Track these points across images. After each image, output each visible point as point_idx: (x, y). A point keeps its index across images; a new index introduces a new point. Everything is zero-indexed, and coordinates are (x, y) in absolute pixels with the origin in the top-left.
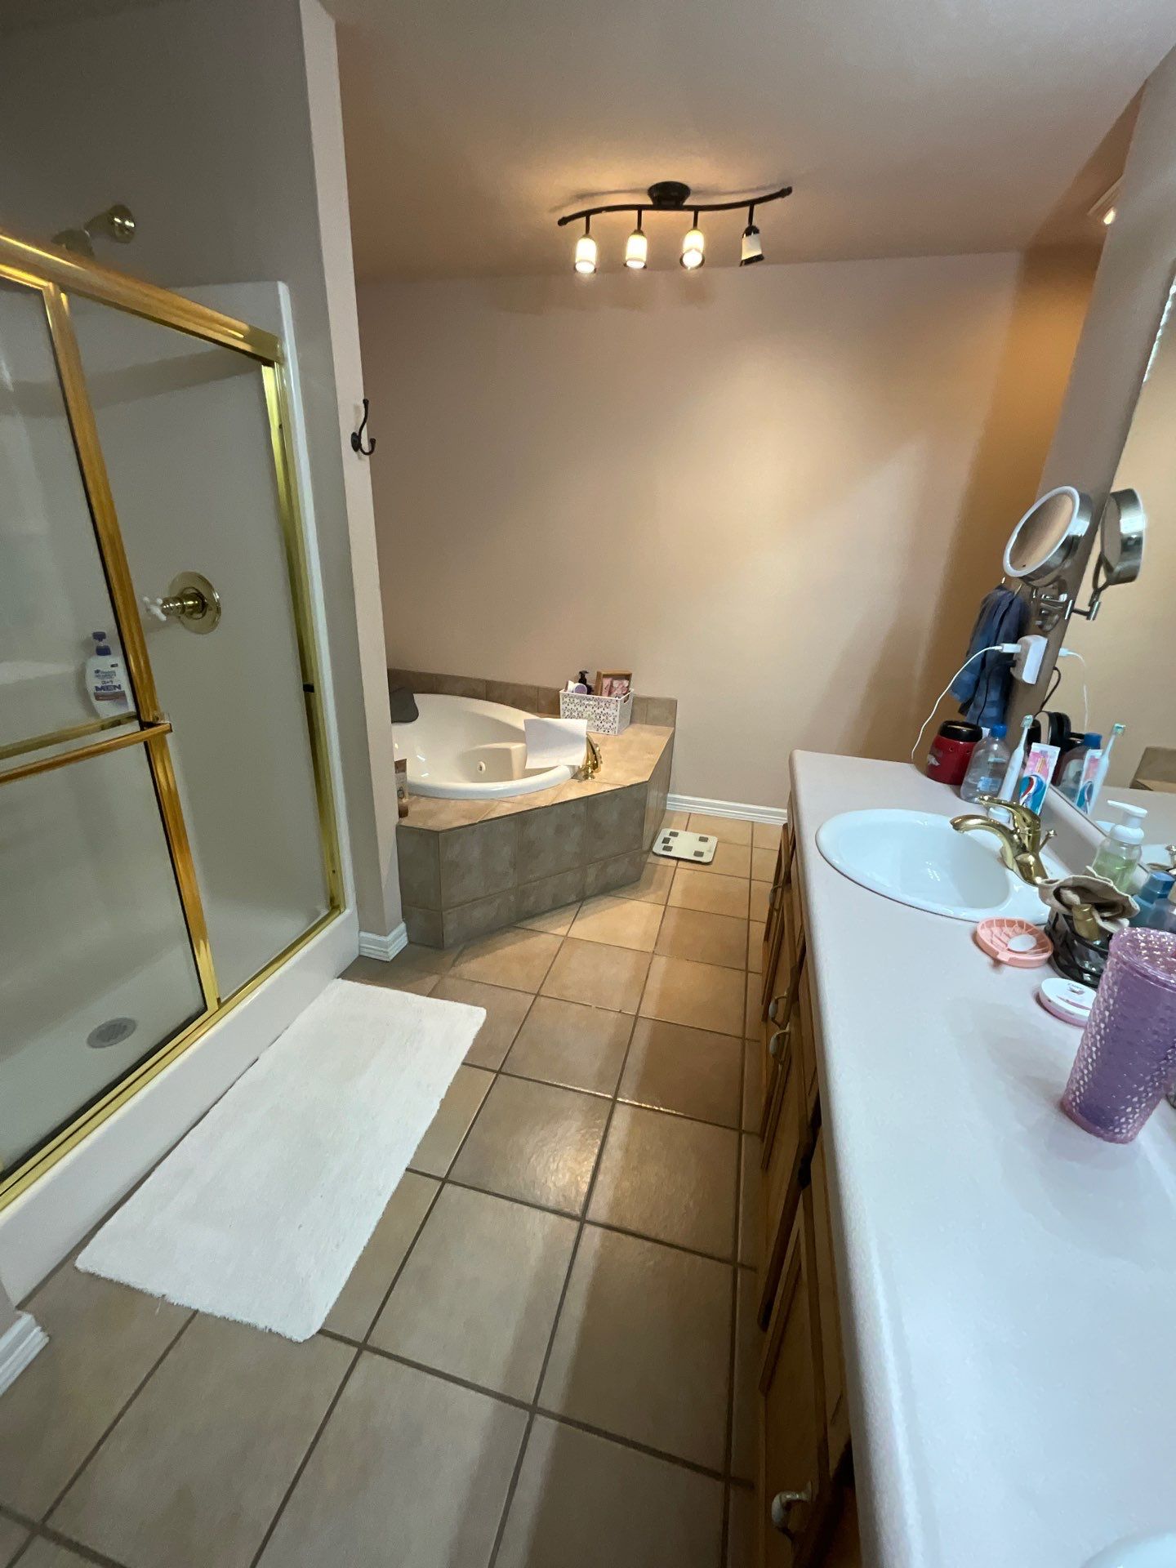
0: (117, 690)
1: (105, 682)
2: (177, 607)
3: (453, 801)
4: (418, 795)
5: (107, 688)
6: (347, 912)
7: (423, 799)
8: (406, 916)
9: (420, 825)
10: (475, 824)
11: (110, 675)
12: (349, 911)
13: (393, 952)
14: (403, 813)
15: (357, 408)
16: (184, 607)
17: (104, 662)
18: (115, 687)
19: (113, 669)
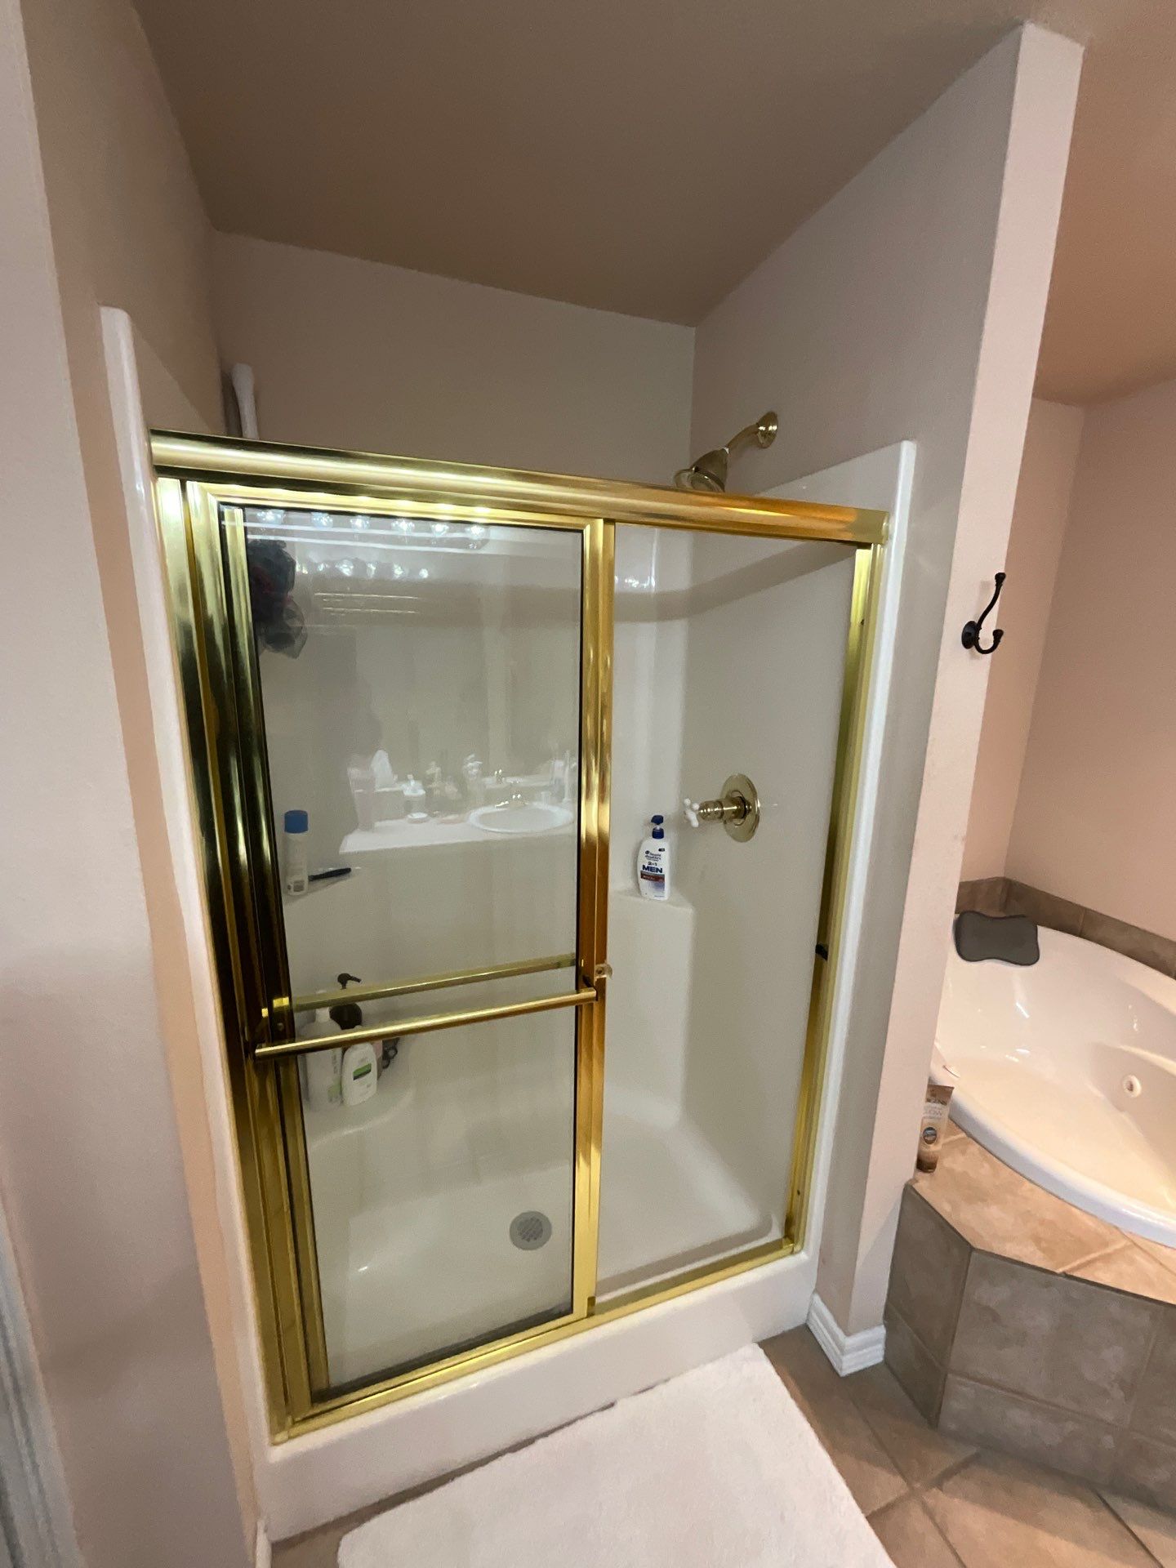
0: (659, 873)
1: (650, 864)
2: (716, 812)
3: (1028, 1185)
4: (970, 1135)
5: (651, 869)
6: (803, 1256)
7: (974, 1148)
8: (889, 1318)
9: (944, 1208)
10: (1053, 1273)
11: (656, 857)
12: (804, 1257)
13: (848, 1365)
14: (924, 1165)
15: (985, 585)
16: (723, 813)
17: (654, 845)
18: (657, 869)
19: (660, 853)
